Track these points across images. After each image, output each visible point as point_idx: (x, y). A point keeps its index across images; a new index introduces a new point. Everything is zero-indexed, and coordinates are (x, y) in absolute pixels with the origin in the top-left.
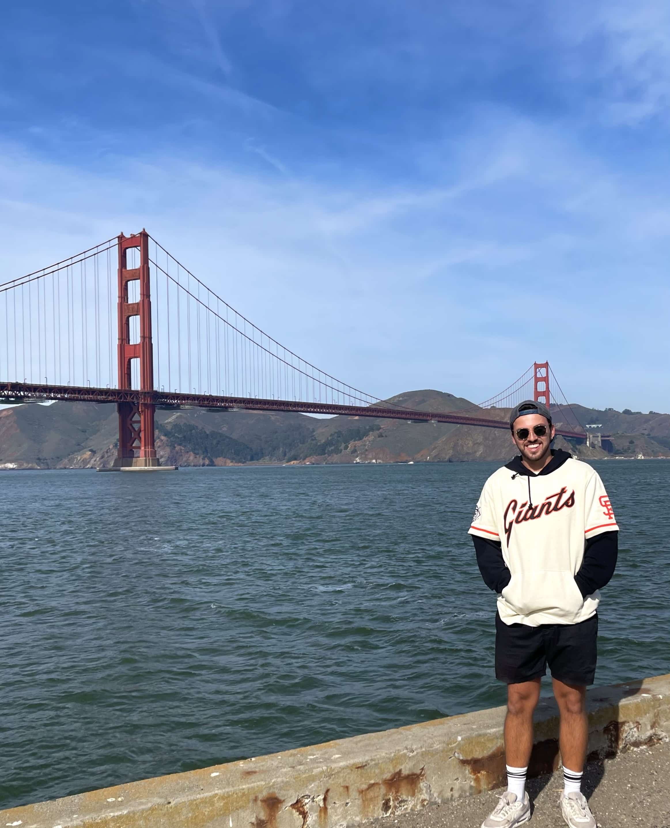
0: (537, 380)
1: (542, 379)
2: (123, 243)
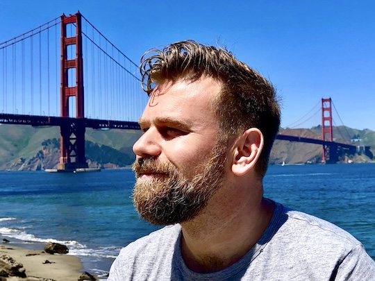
0: (324, 110)
1: (327, 109)
2: (65, 21)
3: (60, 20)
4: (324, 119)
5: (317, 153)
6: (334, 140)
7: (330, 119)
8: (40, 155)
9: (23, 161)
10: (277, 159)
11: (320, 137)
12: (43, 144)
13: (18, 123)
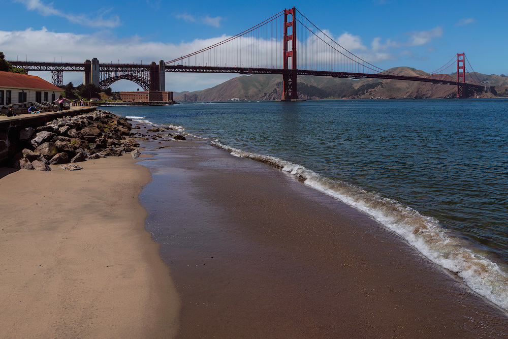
0: (459, 61)
1: (461, 61)
2: (286, 13)
3: (283, 12)
4: (459, 68)
5: (453, 91)
6: (467, 82)
7: (464, 67)
8: (275, 91)
9: (266, 94)
10: (424, 95)
11: (455, 80)
12: (276, 85)
13: (264, 73)
